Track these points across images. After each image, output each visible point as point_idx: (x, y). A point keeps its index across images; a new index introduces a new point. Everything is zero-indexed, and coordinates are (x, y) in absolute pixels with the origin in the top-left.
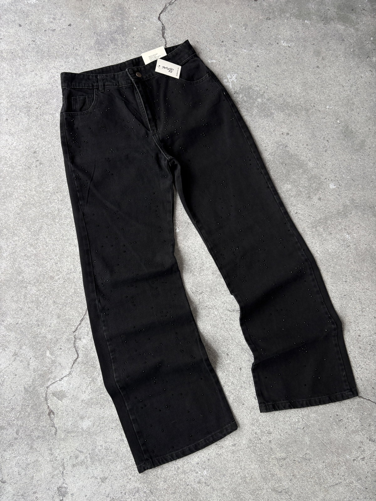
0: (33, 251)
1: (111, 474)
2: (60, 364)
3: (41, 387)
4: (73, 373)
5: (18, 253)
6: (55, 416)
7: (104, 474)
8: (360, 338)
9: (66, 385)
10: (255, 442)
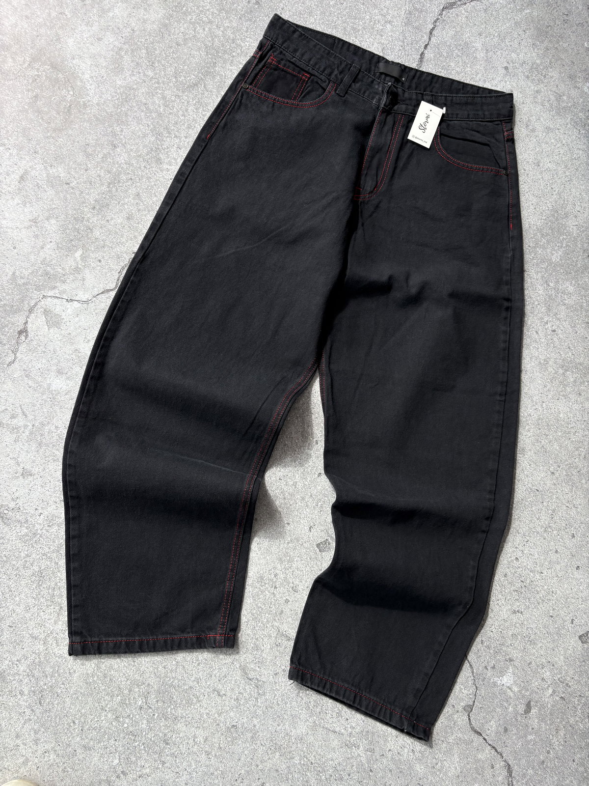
0: (160, 107)
1: (41, 474)
2: (84, 280)
3: (36, 290)
4: (91, 305)
5: (138, 94)
6: (26, 340)
7: (32, 467)
8: (516, 564)
9: (70, 313)
10: (267, 585)
